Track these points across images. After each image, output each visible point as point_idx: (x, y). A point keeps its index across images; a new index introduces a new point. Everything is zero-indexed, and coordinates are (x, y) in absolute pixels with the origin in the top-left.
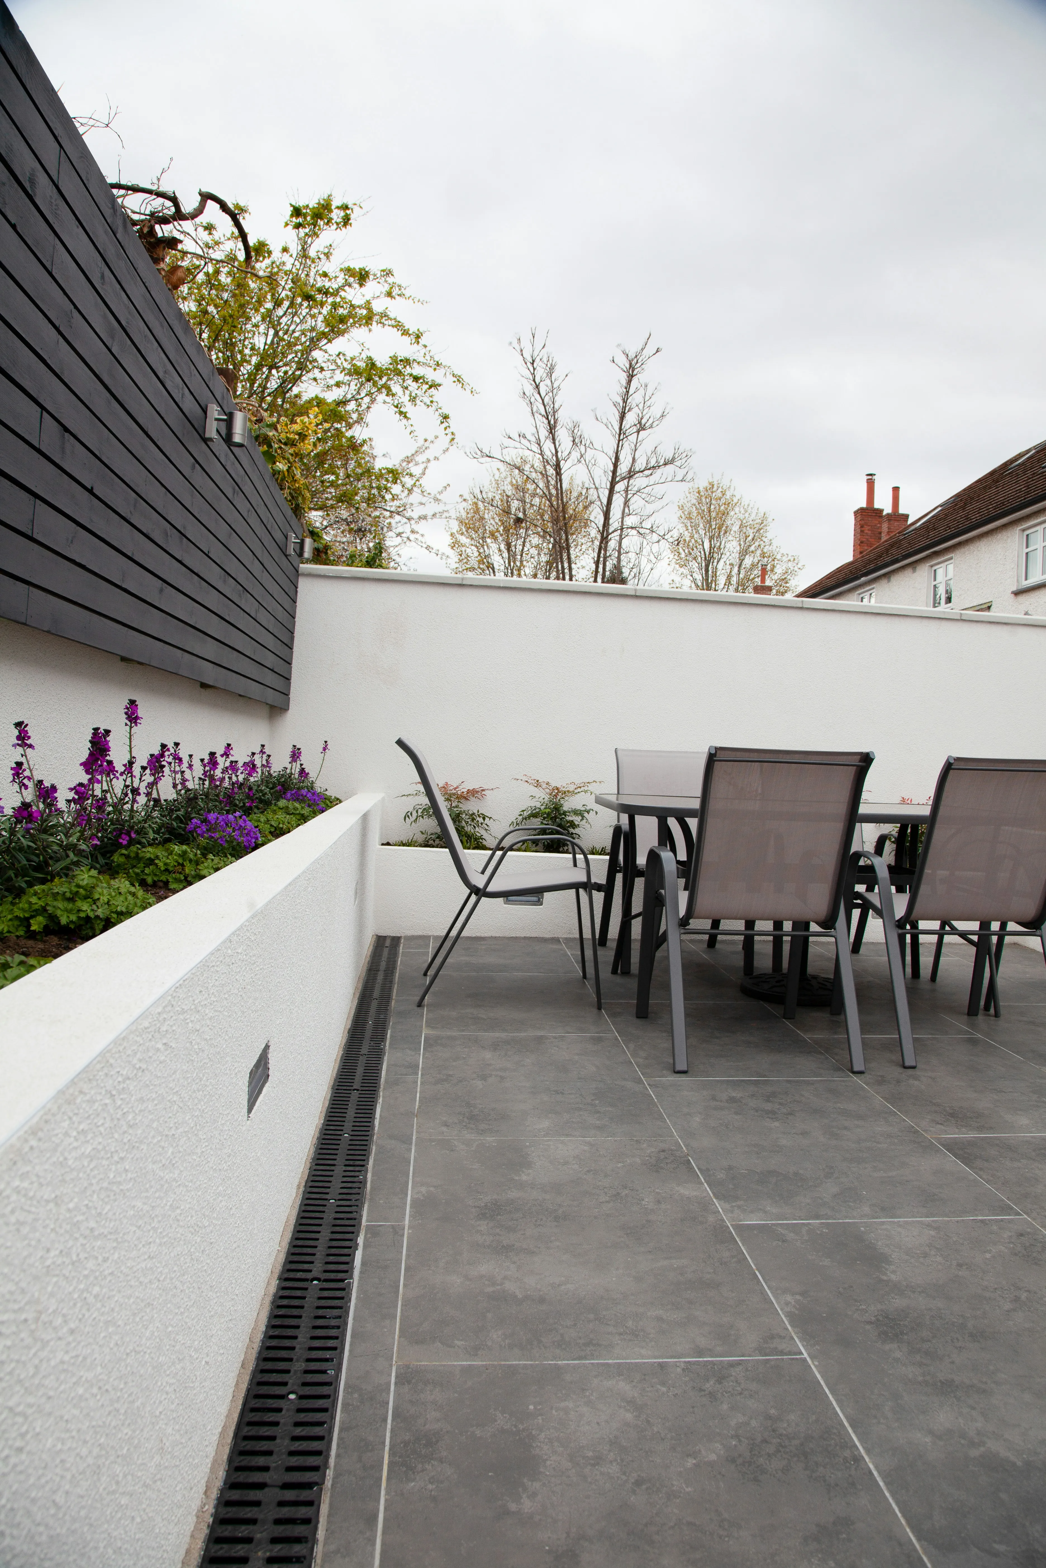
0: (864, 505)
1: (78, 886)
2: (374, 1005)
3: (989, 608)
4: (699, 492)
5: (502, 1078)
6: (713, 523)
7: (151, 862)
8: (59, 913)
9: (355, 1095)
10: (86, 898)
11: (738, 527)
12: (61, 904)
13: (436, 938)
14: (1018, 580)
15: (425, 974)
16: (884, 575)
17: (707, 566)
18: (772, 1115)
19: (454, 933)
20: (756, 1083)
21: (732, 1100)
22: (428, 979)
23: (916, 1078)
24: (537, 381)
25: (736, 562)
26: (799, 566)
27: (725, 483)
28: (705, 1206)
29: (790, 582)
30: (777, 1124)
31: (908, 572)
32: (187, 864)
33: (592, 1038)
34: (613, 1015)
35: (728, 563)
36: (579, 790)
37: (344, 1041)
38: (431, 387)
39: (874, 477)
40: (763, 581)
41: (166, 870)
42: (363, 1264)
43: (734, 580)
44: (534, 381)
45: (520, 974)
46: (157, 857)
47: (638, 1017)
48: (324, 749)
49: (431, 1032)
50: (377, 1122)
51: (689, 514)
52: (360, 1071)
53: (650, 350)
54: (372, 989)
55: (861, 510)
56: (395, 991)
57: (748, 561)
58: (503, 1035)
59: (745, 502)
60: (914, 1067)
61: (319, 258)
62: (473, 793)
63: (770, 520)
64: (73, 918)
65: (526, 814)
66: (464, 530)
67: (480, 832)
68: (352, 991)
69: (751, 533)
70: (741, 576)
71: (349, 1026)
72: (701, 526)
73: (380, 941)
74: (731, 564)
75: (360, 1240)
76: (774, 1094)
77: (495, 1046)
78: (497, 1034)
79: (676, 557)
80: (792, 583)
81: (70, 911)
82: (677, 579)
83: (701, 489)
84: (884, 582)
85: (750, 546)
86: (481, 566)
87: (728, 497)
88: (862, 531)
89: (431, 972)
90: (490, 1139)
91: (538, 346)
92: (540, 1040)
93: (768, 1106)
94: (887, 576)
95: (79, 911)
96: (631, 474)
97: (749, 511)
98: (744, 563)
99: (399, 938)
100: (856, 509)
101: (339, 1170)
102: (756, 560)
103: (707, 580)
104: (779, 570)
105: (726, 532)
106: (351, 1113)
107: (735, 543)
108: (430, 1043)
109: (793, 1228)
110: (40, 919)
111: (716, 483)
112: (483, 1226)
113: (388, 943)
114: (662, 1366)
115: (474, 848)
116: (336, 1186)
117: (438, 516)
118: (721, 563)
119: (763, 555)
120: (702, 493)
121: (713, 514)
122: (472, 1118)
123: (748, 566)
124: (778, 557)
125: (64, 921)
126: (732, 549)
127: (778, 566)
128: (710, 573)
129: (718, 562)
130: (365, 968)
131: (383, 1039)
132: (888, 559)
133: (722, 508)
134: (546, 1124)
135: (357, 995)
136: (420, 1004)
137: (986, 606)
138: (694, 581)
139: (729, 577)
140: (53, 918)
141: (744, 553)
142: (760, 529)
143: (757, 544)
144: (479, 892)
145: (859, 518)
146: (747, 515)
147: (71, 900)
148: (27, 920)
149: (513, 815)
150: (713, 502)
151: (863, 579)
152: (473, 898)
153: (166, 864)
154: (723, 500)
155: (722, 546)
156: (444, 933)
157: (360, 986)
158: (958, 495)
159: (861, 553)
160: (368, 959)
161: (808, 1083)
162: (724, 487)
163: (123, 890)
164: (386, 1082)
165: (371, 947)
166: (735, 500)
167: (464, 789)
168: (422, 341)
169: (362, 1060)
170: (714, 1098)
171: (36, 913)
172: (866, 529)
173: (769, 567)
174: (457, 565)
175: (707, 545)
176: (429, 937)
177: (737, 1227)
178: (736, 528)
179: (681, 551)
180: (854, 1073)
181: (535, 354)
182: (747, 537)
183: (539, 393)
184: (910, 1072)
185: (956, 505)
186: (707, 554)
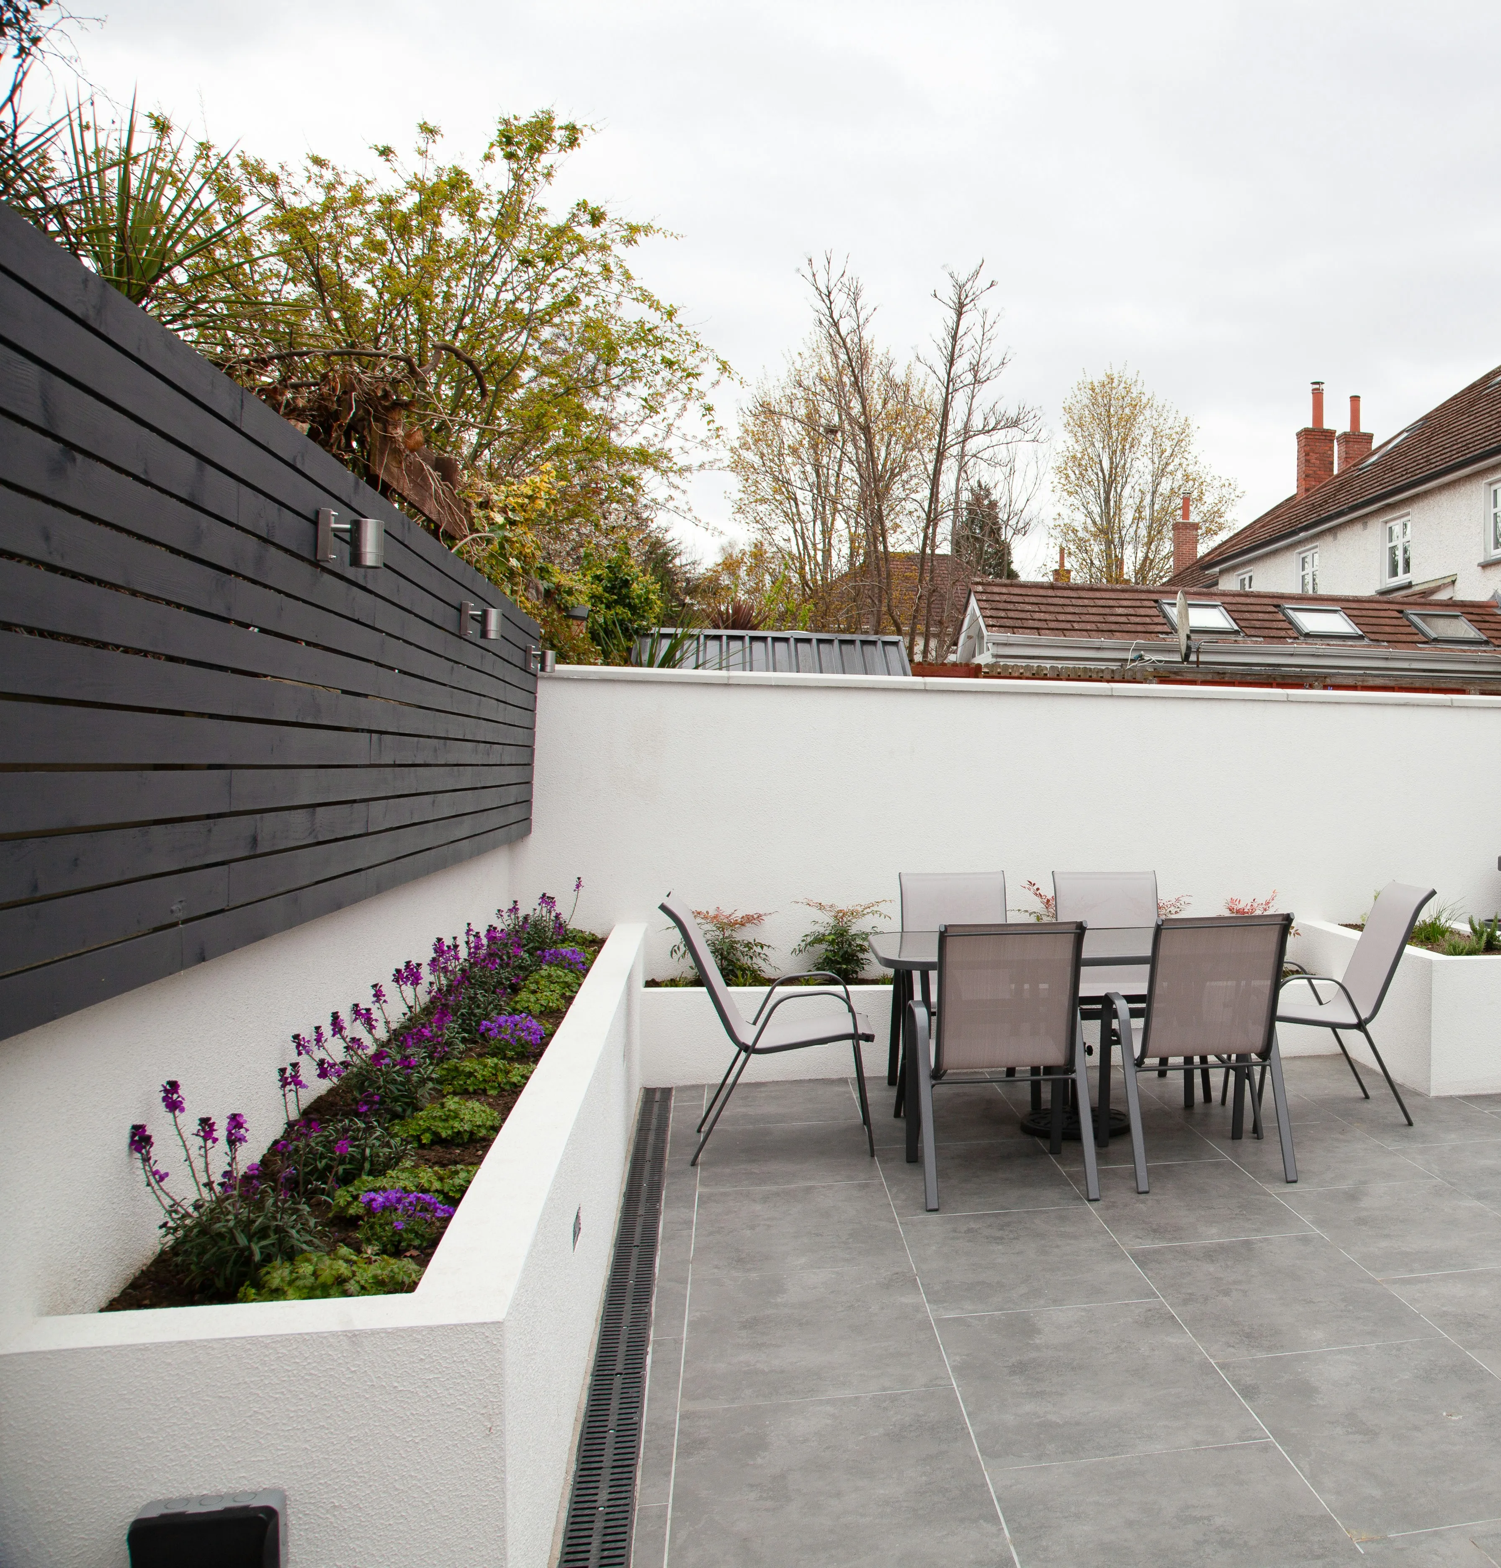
0: (1310, 425)
1: (449, 1110)
2: (647, 1167)
3: (1453, 582)
4: (1093, 390)
5: (769, 1226)
6: (1115, 433)
7: (470, 1074)
8: (440, 1130)
9: (635, 1252)
10: (456, 1117)
11: (1150, 438)
12: (441, 1124)
13: (711, 1086)
14: (1485, 549)
15: (699, 1131)
16: (1329, 530)
17: (1108, 493)
18: (999, 1240)
19: (730, 1080)
20: (996, 1216)
21: (970, 1230)
22: (702, 1136)
23: (1143, 1202)
24: (836, 316)
25: (1149, 488)
26: (1237, 493)
27: (1129, 375)
28: (918, 1308)
29: (1226, 515)
30: (1000, 1247)
31: (1358, 528)
32: (499, 1074)
33: (859, 1185)
34: (883, 1161)
35: (1137, 488)
36: (868, 910)
37: (621, 1205)
38: (688, 376)
39: (1322, 386)
40: (1186, 515)
41: (484, 1080)
42: (653, 1362)
43: (1146, 513)
44: (831, 317)
45: (798, 1124)
46: (475, 1070)
47: (908, 1161)
48: (578, 886)
49: (706, 1190)
50: (657, 1270)
51: (1081, 418)
52: (638, 1230)
53: (982, 282)
54: (644, 1151)
55: (1306, 430)
56: (668, 1151)
57: (1165, 486)
58: (774, 1188)
59: (1158, 402)
60: (1147, 1192)
61: (535, 180)
62: (748, 920)
63: (1193, 427)
64: (450, 1132)
65: (809, 939)
66: (750, 441)
67: (758, 962)
68: (624, 1155)
69: (1167, 445)
70: (1156, 507)
71: (624, 1190)
72: (1097, 436)
73: (649, 1094)
74: (1143, 493)
75: (650, 1349)
76: (1008, 1224)
77: (765, 1199)
78: (768, 1188)
79: (1063, 481)
80: (1228, 517)
81: (444, 1128)
82: (1066, 512)
83: (1096, 384)
84: (1329, 539)
85: (1167, 464)
86: (778, 497)
87: (1134, 395)
88: (1307, 461)
89: (705, 1128)
90: (754, 1275)
91: (835, 275)
92: (809, 1190)
93: (999, 1234)
94: (1332, 530)
95: (453, 1127)
96: (966, 434)
97: (1164, 415)
98: (1160, 489)
99: (669, 1090)
100: (1299, 429)
101: (628, 1307)
102: (1176, 485)
103: (1109, 513)
104: (1210, 499)
105: (1132, 446)
106: (634, 1264)
107: (1146, 460)
108: (703, 1200)
109: (980, 1318)
110: (428, 1135)
111: (1116, 376)
112: (744, 1333)
113: (658, 1096)
114: (856, 1398)
115: (750, 985)
116: (627, 1317)
117: (707, 466)
118: (1127, 489)
119: (1187, 477)
120: (1097, 391)
121: (1114, 420)
122: (740, 1260)
123: (1167, 492)
124: (1208, 480)
125: (444, 1135)
126: (1141, 469)
127: (1207, 494)
128: (1112, 503)
129: (1123, 487)
130: (635, 1129)
131: (659, 1200)
132: (1333, 510)
133: (1127, 411)
134: (803, 1260)
135: (629, 1159)
136: (694, 1163)
137: (1449, 580)
138: (1090, 514)
139: (1139, 509)
140: (436, 1134)
141: (1159, 475)
142: (1180, 441)
143: (1177, 461)
144: (748, 1050)
145: (1303, 443)
146: (1161, 420)
147: (446, 1120)
148: (419, 1136)
149: (796, 940)
150: (1113, 402)
151: (1302, 535)
152: (743, 1055)
153: (483, 1076)
154: (1128, 400)
155: (1128, 465)
156: (720, 1081)
157: (631, 1148)
158: (1427, 418)
159: (1307, 490)
160: (637, 1117)
161: (1046, 1212)
162: (1129, 382)
163: (477, 1110)
164: (663, 1237)
165: (640, 1104)
166: (1144, 400)
167: (739, 915)
168: (677, 319)
169: (640, 1221)
170: (955, 1231)
171: (425, 1131)
172: (1313, 456)
173: (1195, 494)
174: (742, 495)
175: (1106, 465)
176: (704, 1086)
177: (938, 1321)
178: (1146, 440)
179: (1070, 472)
180: (1090, 1201)
181: (832, 285)
182: (1163, 452)
183: (839, 333)
184: (1142, 1197)
185: (1423, 433)
186: (1107, 473)
